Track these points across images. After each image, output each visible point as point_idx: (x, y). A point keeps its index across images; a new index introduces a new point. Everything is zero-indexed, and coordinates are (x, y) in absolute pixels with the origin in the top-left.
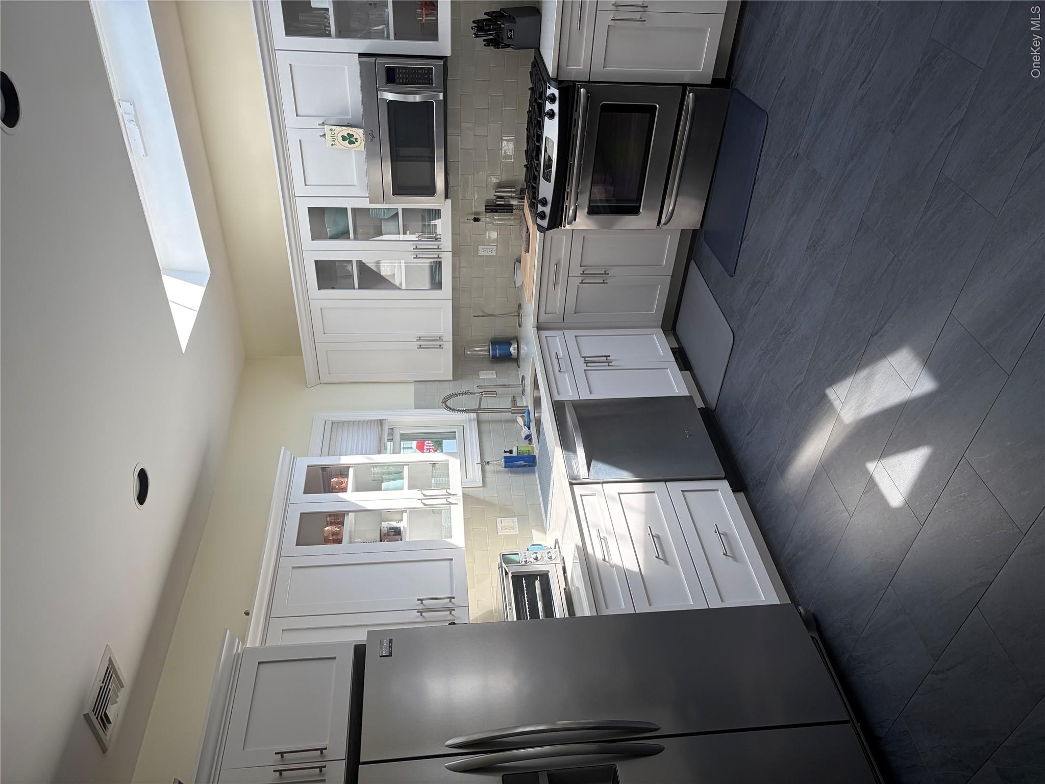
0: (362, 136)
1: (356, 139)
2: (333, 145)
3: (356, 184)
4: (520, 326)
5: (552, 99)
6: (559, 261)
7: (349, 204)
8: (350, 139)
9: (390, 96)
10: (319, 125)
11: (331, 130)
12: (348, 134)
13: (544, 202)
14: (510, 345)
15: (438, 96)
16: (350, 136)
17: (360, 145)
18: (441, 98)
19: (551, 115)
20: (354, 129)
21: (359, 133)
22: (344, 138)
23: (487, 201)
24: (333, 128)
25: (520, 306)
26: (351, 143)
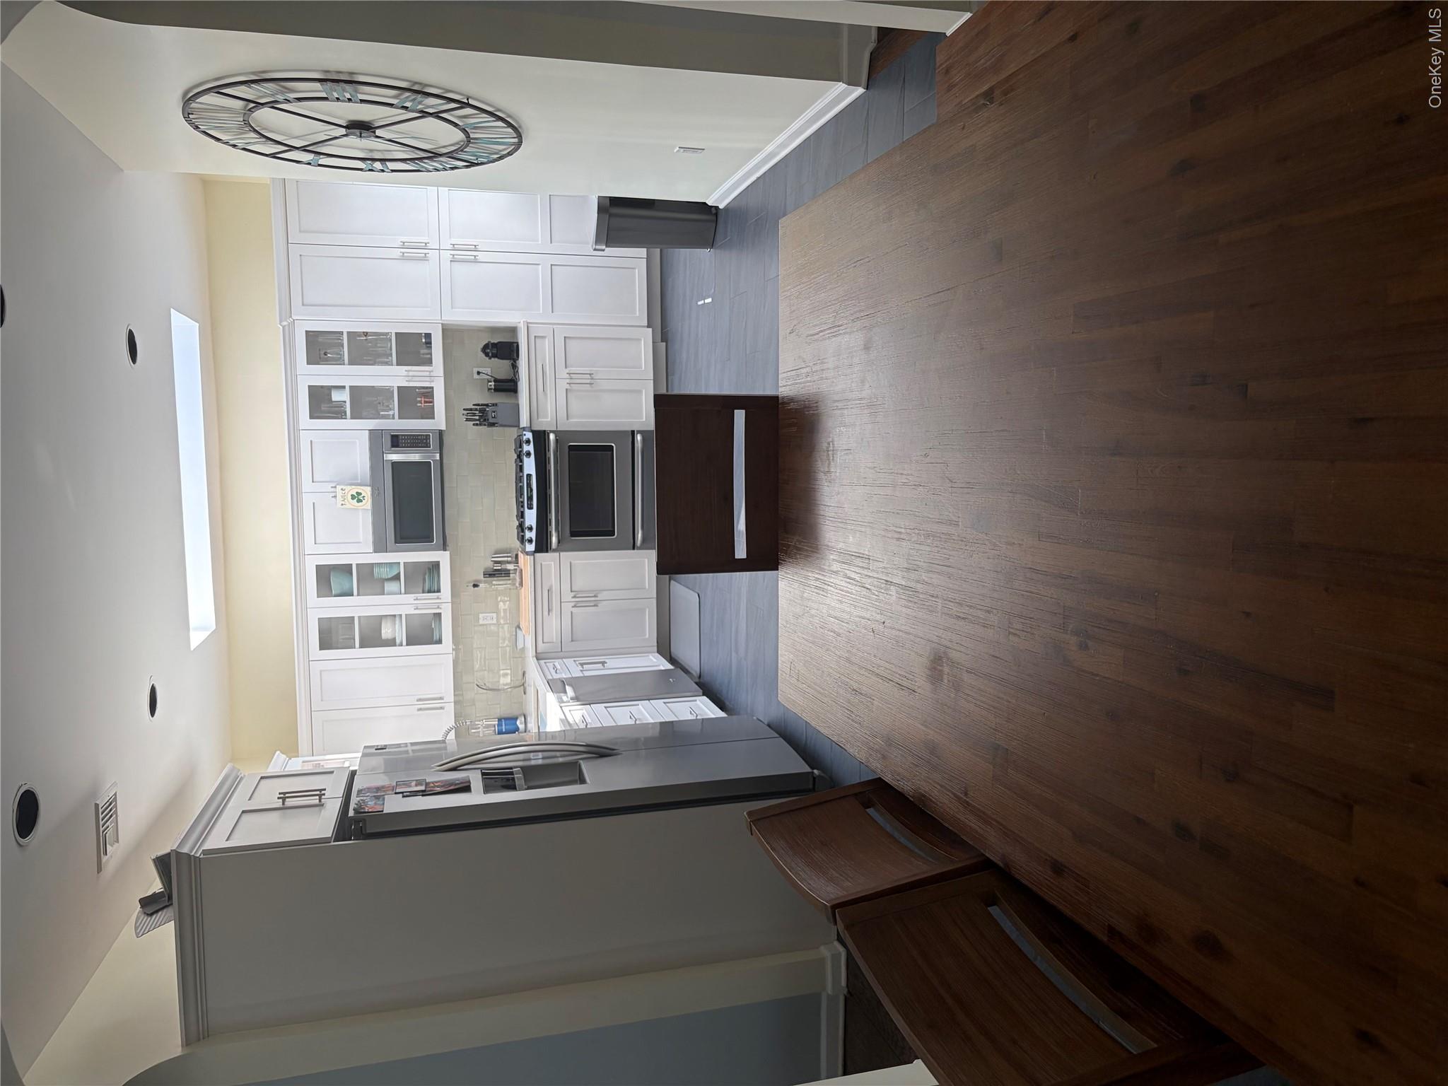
0: (369, 493)
1: (364, 497)
2: (342, 505)
3: (361, 541)
6: (551, 587)
7: (354, 561)
8: (358, 497)
9: (395, 457)
10: (332, 487)
11: (342, 489)
12: (357, 493)
13: (530, 529)
14: (516, 719)
15: (435, 456)
16: (359, 494)
17: (367, 504)
18: (438, 458)
19: (528, 454)
20: (362, 487)
21: (367, 491)
22: (353, 497)
23: (486, 569)
24: (344, 487)
25: (524, 674)
26: (359, 501)
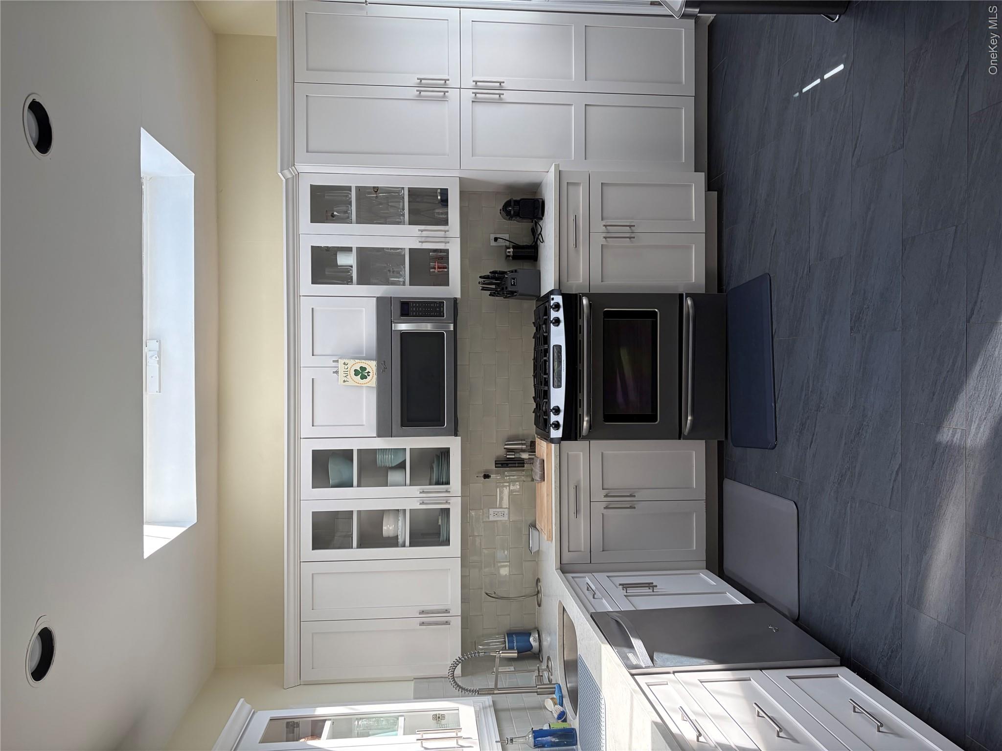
0: (375, 368)
1: (369, 372)
2: (344, 381)
3: (364, 423)
4: (539, 605)
5: (557, 306)
6: (579, 482)
7: (355, 445)
8: (362, 373)
9: (403, 327)
10: (334, 361)
11: (344, 364)
12: (361, 368)
13: (557, 411)
14: (530, 635)
15: (449, 327)
16: (362, 368)
17: (372, 380)
18: (452, 329)
19: (557, 322)
20: (367, 362)
21: (372, 366)
22: (356, 373)
23: (498, 457)
24: (347, 361)
25: (538, 580)
26: (363, 377)
